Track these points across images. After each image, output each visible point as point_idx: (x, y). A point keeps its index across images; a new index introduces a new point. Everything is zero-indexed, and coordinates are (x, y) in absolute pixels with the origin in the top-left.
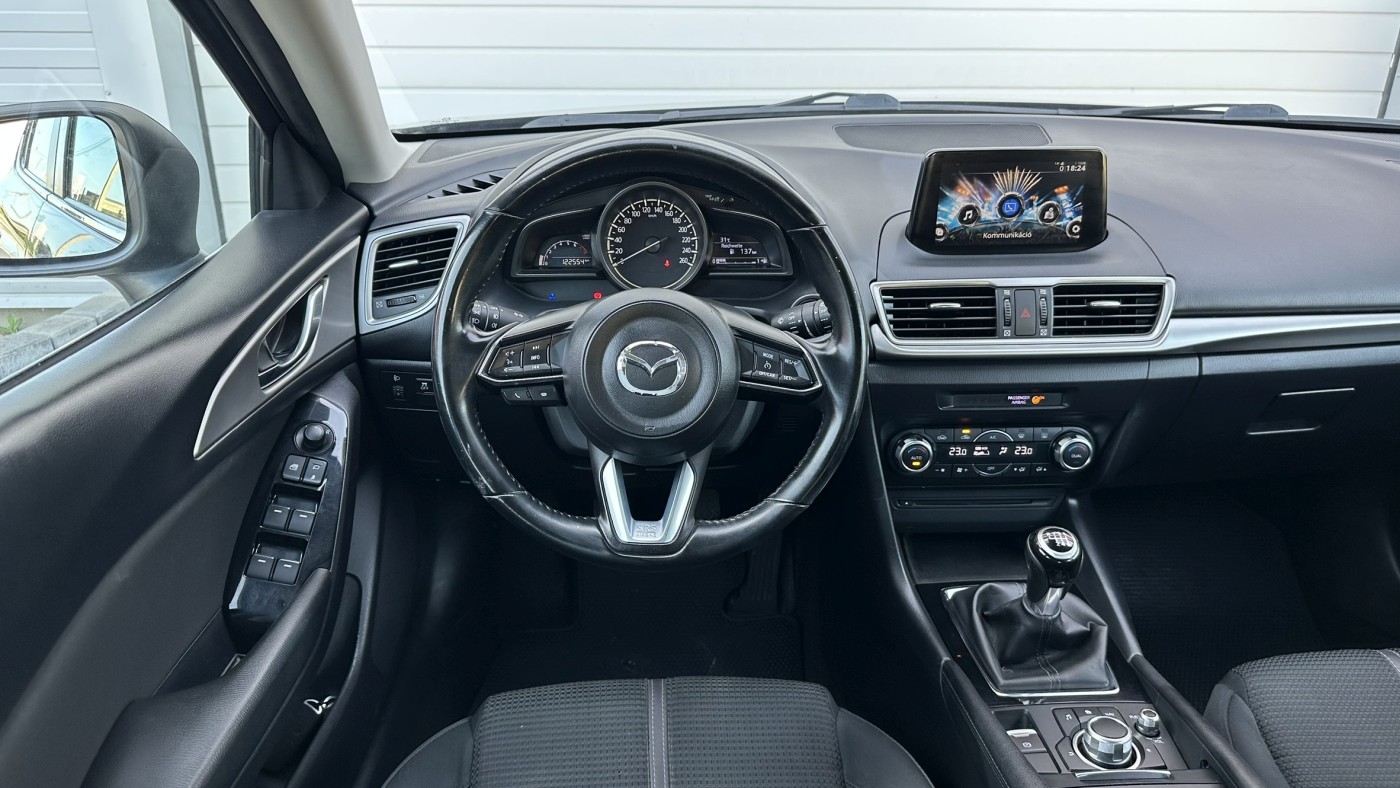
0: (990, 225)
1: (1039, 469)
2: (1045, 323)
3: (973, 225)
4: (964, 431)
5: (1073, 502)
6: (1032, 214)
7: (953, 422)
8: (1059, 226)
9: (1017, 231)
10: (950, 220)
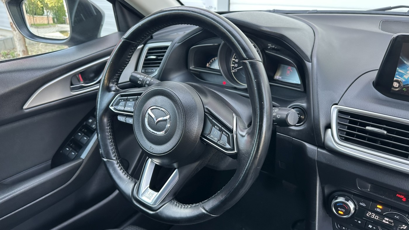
4: (378, 206)
7: (371, 199)
10: (405, 79)
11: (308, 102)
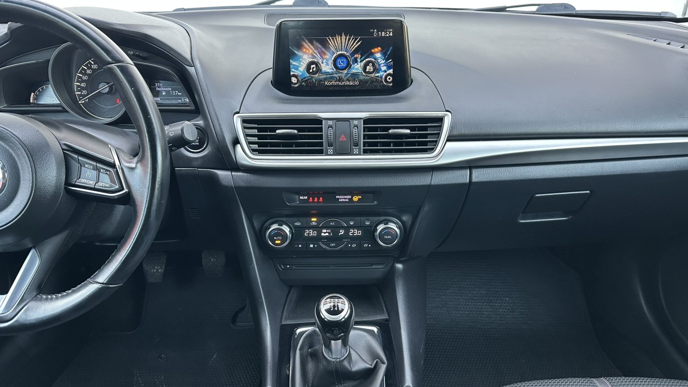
0: (329, 76)
1: (366, 245)
2: (356, 145)
3: (317, 75)
4: (313, 219)
5: (400, 266)
6: (357, 68)
7: (304, 213)
8: (378, 77)
9: (348, 80)
10: (301, 72)
11: (205, 118)
